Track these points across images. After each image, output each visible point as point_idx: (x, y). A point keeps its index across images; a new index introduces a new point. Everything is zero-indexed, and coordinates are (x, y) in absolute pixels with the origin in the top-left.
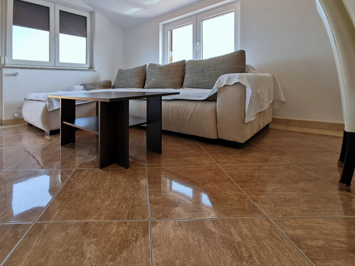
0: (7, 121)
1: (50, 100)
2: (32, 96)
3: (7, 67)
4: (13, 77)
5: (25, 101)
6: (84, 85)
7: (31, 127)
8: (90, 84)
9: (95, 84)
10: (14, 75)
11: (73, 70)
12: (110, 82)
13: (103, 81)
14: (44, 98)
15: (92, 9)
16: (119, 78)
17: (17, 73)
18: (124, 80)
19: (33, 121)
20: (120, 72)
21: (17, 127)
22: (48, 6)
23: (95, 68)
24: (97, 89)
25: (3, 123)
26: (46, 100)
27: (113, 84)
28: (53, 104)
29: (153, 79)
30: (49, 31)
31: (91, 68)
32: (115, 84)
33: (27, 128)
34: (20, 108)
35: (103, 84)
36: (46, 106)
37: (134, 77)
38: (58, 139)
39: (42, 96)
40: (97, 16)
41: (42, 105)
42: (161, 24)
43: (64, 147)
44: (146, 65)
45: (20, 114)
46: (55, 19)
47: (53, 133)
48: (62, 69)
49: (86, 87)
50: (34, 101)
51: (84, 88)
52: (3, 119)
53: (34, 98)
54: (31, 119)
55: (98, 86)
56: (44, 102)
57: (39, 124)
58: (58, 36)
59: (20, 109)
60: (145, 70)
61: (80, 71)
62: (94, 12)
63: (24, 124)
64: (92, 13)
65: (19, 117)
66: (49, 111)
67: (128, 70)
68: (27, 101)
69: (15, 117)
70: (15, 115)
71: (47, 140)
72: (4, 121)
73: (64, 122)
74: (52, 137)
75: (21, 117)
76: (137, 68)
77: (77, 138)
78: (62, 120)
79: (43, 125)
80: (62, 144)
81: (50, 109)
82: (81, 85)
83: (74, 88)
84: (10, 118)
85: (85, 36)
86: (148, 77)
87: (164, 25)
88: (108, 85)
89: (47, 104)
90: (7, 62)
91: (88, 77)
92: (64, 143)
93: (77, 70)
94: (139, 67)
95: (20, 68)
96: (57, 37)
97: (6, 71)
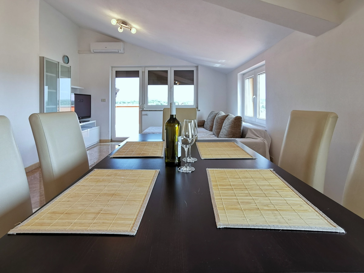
4: (146, 116)
15: (196, 65)
17: (147, 114)
22: (167, 70)
31: (198, 108)
37: (210, 121)
40: (200, 68)
42: (239, 75)
46: (171, 77)
85: (193, 84)
87: (243, 74)
96: (172, 89)
97: (144, 113)
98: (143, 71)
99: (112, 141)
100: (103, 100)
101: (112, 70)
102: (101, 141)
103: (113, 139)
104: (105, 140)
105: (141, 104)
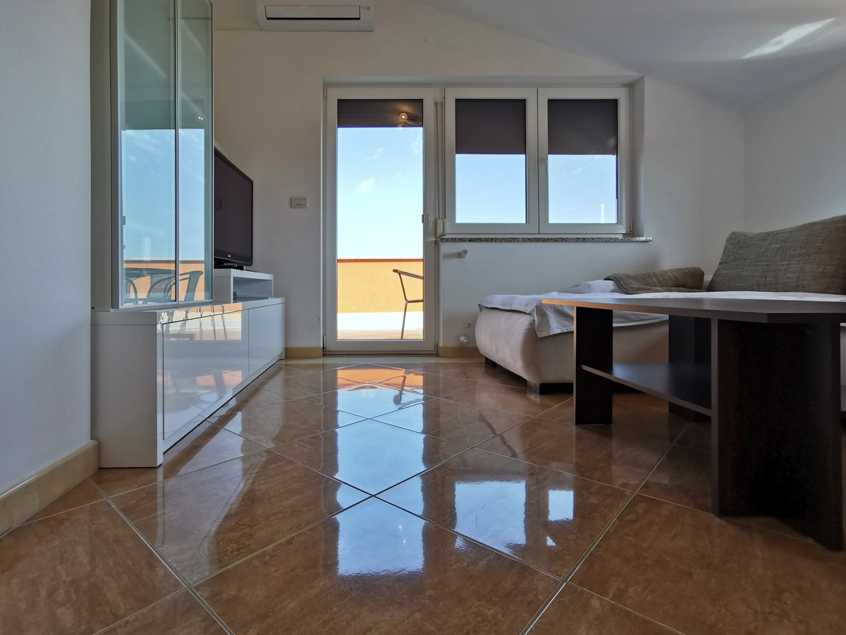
0: (446, 349)
1: (540, 310)
2: (498, 300)
3: (447, 240)
4: (457, 260)
5: (481, 311)
6: (617, 280)
7: (493, 367)
8: (634, 278)
9: (649, 276)
10: (460, 255)
11: (585, 240)
12: (698, 274)
13: (675, 271)
14: (526, 306)
15: (631, 75)
16: (735, 260)
17: (465, 252)
18: (756, 266)
19: (500, 355)
20: (738, 242)
21: (464, 364)
22: (523, 97)
23: (645, 232)
25: (440, 352)
26: (533, 310)
27: (708, 278)
28: (547, 322)
30: (525, 153)
31: (633, 232)
32: (718, 278)
33: (484, 369)
36: (532, 324)
37: (799, 255)
38: (566, 409)
39: (522, 301)
40: (652, 90)
41: (522, 323)
43: (584, 429)
45: (472, 337)
46: (537, 122)
47: (550, 389)
48: (556, 240)
49: (621, 284)
50: (502, 313)
51: (615, 287)
52: (441, 345)
53: (502, 305)
54: (497, 351)
55: (660, 283)
56: (528, 317)
57: (516, 365)
58: (546, 160)
59: (468, 327)
61: (603, 242)
62: (641, 80)
63: (477, 361)
64: (633, 87)
65: (468, 345)
66: (539, 336)
68: (485, 311)
69: (462, 342)
70: (462, 339)
71: (534, 403)
72: (442, 348)
74: (547, 400)
75: (473, 345)
79: (525, 368)
81: (541, 331)
82: (606, 279)
83: (589, 286)
84: (452, 343)
85: (615, 150)
88: (691, 280)
89: (536, 319)
90: (448, 230)
91: (625, 256)
92: (583, 419)
93: (592, 240)
95: (470, 240)
96: (544, 163)
97: (446, 248)
98: (439, 100)
99: (326, 353)
100: (297, 203)
101: (325, 99)
102: (289, 354)
103: (330, 347)
104: (304, 349)
105: (431, 219)
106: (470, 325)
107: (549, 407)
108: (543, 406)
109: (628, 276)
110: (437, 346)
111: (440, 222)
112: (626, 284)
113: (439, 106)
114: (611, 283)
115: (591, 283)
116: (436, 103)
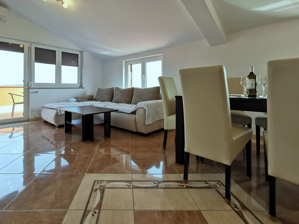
0: (31, 119)
2: (48, 105)
3: (32, 88)
4: (35, 94)
6: (77, 98)
7: (46, 123)
9: (83, 97)
10: (36, 92)
11: (70, 88)
12: (92, 96)
15: (81, 50)
16: (98, 94)
17: (38, 91)
18: (101, 96)
20: (99, 90)
21: (37, 123)
22: (55, 50)
23: (83, 86)
24: (85, 101)
25: (29, 120)
27: (94, 98)
28: (61, 111)
29: (117, 98)
30: (55, 64)
31: (81, 87)
32: (96, 98)
33: (44, 123)
34: (39, 112)
35: (88, 97)
36: (57, 112)
37: (106, 94)
38: (63, 130)
39: (55, 106)
40: (85, 54)
41: (55, 112)
42: (124, 61)
44: (114, 88)
45: (40, 115)
46: (59, 57)
47: (60, 127)
48: (63, 88)
50: (49, 109)
53: (49, 107)
54: (48, 119)
57: (53, 122)
58: (61, 67)
60: (113, 91)
61: (74, 88)
62: (83, 51)
63: (42, 121)
64: (81, 52)
66: (59, 115)
67: (104, 89)
68: (44, 108)
69: (37, 117)
70: (37, 116)
71: (57, 130)
73: (66, 122)
74: (60, 129)
75: (40, 117)
76: (109, 89)
77: (72, 129)
78: (65, 121)
79: (55, 122)
80: (65, 132)
81: (60, 113)
83: (70, 100)
84: (33, 117)
86: (114, 96)
87: (126, 62)
88: (91, 98)
90: (32, 85)
91: (79, 92)
92: (66, 131)
93: (72, 88)
94: (110, 89)
95: (39, 88)
97: (31, 90)
105: (27, 81)
106: (39, 111)
107: (60, 130)
108: (59, 130)
109: (79, 98)
110: (28, 118)
111: (30, 83)
112: (78, 100)
113: (30, 48)
114: (75, 99)
115: (71, 99)
116: (28, 47)
